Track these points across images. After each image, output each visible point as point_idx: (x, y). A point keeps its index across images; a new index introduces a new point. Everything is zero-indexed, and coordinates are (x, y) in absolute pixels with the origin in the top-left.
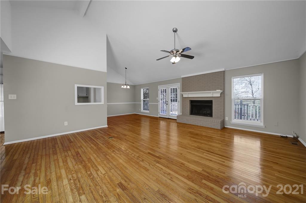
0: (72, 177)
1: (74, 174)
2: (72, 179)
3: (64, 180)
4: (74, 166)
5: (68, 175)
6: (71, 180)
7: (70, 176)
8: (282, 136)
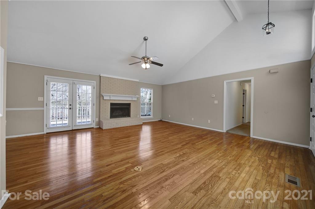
0: (236, 173)
1: (233, 174)
2: (237, 173)
3: (243, 177)
4: (224, 180)
5: (237, 177)
6: (239, 173)
7: (237, 175)
8: (159, 121)
